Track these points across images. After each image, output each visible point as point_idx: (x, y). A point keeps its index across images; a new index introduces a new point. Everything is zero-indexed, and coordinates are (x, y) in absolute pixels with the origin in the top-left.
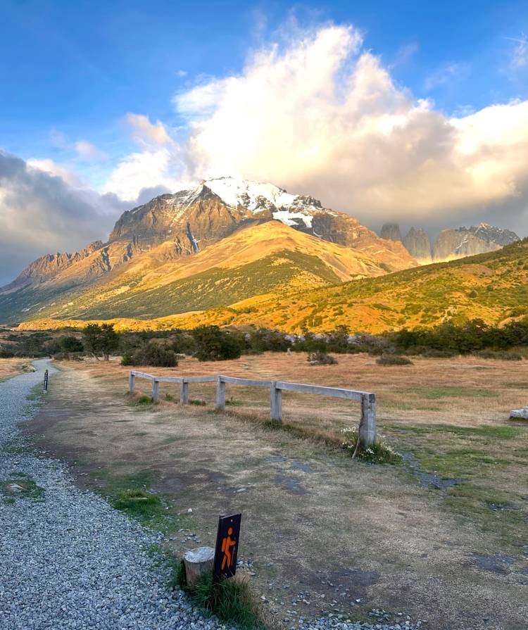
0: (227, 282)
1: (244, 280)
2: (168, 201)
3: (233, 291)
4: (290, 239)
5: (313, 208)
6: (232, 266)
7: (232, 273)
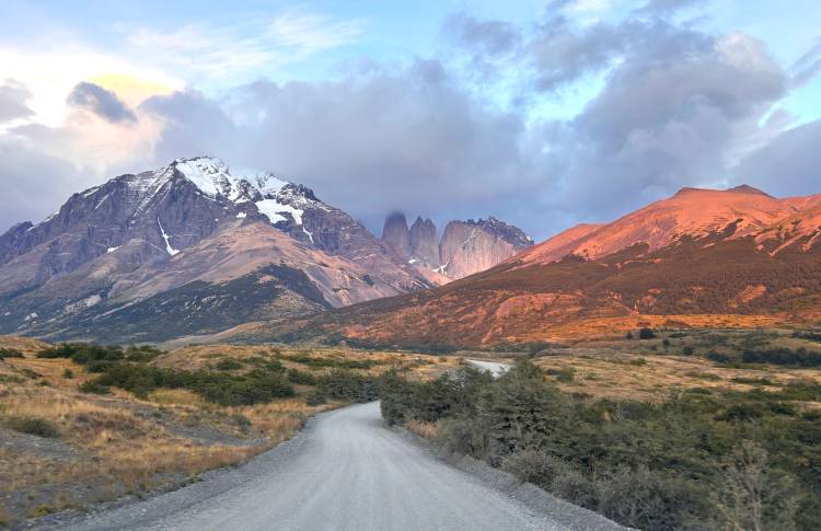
0: (214, 300)
1: (230, 299)
2: (131, 184)
3: (220, 309)
4: (276, 249)
5: (304, 200)
6: (217, 281)
7: (217, 290)
